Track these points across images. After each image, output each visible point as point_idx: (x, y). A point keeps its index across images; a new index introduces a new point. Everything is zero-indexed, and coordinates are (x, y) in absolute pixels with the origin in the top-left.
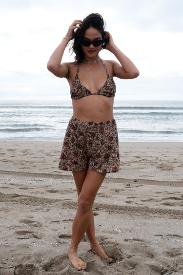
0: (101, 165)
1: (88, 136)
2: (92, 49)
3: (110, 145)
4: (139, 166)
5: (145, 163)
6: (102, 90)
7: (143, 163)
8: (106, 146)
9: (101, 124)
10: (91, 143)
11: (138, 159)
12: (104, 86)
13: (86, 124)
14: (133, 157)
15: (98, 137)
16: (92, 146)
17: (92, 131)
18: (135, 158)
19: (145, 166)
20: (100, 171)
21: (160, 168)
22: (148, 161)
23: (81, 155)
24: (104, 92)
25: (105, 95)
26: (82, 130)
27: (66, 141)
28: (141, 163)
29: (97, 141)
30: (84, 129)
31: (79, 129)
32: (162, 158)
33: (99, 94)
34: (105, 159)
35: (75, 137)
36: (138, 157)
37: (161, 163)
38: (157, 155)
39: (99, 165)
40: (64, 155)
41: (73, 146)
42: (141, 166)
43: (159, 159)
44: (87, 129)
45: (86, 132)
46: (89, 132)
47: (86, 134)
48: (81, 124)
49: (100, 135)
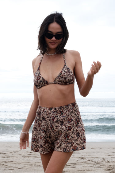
0: (61, 144)
1: (49, 120)
2: (54, 41)
3: (69, 126)
4: (85, 168)
5: (91, 165)
6: (57, 80)
7: (88, 165)
8: (66, 127)
9: (61, 108)
10: (52, 127)
11: (83, 161)
12: (59, 76)
13: (47, 110)
14: (77, 158)
15: (57, 120)
16: (53, 129)
17: (52, 115)
18: (79, 159)
19: (91, 168)
20: (60, 150)
21: (109, 170)
22: (94, 163)
23: (44, 139)
24: (59, 81)
25: (60, 84)
26: (44, 116)
27: (35, 126)
28: (86, 165)
29: (57, 124)
30: (45, 114)
31: (42, 115)
32: (109, 159)
33: (55, 83)
34: (65, 138)
35: (40, 123)
36: (82, 158)
37: (109, 164)
38: (104, 156)
39: (59, 144)
40: (35, 139)
41: (40, 130)
42: (87, 168)
43: (106, 160)
44: (48, 115)
45: (47, 117)
46: (50, 117)
47: (48, 118)
48: (43, 111)
49: (60, 118)
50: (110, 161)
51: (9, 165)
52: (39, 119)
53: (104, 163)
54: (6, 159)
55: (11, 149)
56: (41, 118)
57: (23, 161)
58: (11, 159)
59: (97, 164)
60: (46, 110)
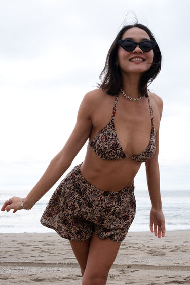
4: (128, 253)
5: (133, 250)
6: (142, 157)
7: (130, 250)
10: (102, 220)
12: (147, 151)
13: (100, 194)
15: (114, 212)
16: (103, 223)
17: (106, 204)
21: (151, 253)
22: (135, 248)
26: (91, 200)
28: (128, 250)
29: (111, 216)
30: (95, 199)
31: (88, 197)
40: (66, 220)
42: (130, 253)
43: (146, 246)
44: (99, 201)
45: (97, 205)
46: (102, 206)
47: (98, 207)
48: (92, 192)
49: (118, 209)
50: (150, 246)
51: (52, 251)
52: (77, 200)
53: (145, 248)
54: (47, 247)
55: (49, 238)
56: (81, 199)
57: (66, 248)
58: (53, 247)
59: (138, 249)
60: (98, 193)
